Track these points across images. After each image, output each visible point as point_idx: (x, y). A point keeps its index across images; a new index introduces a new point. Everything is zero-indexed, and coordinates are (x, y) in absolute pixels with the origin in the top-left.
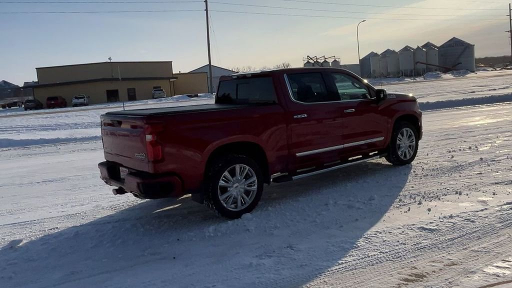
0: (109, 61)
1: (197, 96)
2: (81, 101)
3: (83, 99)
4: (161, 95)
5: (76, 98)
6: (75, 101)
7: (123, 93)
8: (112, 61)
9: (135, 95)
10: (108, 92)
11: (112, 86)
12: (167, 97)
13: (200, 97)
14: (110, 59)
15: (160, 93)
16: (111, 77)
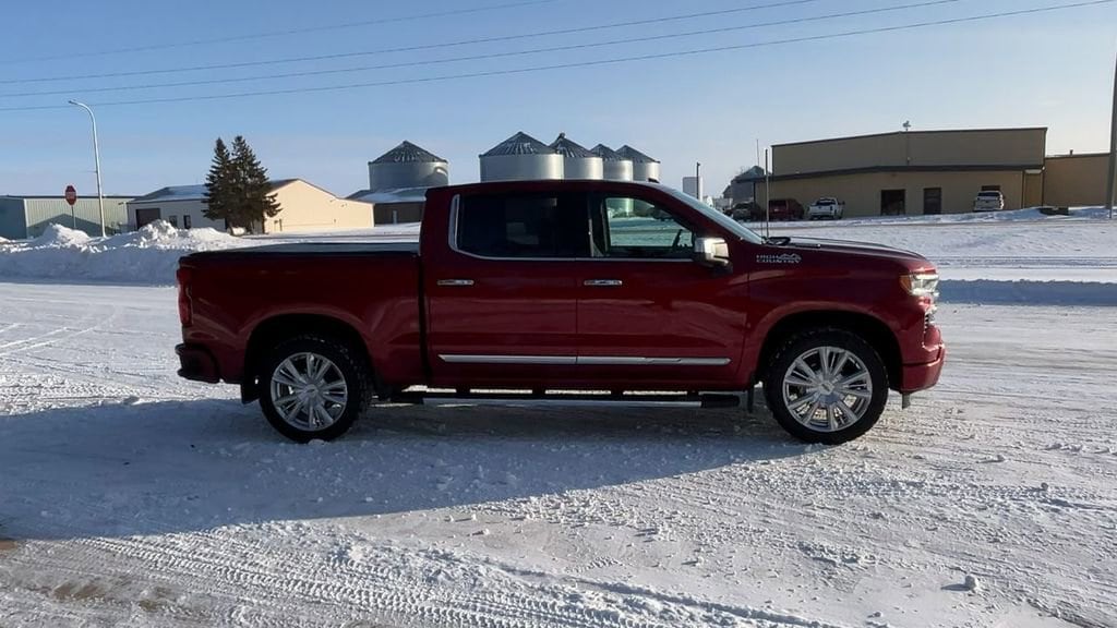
0: (904, 130)
1: (1064, 212)
2: (825, 209)
3: (828, 208)
4: (990, 205)
5: (819, 204)
6: (814, 209)
7: (914, 197)
8: (910, 129)
9: (940, 203)
10: (884, 194)
11: (893, 183)
12: (1004, 209)
13: (1073, 214)
14: (906, 125)
15: (987, 202)
16: (905, 165)
